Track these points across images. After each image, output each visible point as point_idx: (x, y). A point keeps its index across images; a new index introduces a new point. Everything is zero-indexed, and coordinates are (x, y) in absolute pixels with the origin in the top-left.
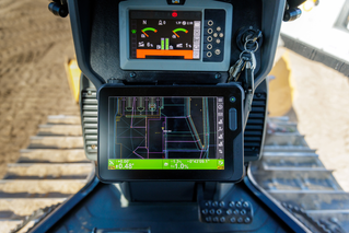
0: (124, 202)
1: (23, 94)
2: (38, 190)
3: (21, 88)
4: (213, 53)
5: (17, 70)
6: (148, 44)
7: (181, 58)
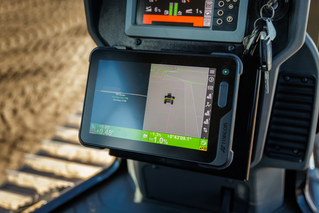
0: (138, 196)
1: (74, 69)
2: (64, 172)
3: (74, 63)
4: (225, 21)
5: (73, 44)
6: (156, 9)
7: (190, 25)
